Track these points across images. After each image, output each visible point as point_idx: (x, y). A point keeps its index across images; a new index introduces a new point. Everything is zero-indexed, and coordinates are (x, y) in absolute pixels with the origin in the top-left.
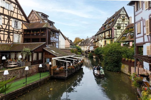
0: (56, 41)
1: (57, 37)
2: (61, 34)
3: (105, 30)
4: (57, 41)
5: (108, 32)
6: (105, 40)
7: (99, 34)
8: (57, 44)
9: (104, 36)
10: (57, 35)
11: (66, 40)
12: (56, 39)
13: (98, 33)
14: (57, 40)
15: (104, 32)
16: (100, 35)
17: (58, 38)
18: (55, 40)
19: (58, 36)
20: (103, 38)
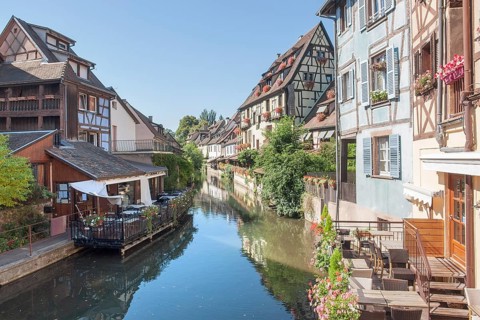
0: (100, 127)
1: (105, 114)
2: (118, 104)
3: (269, 93)
4: (105, 128)
5: (277, 98)
6: (268, 124)
7: (251, 105)
8: (105, 137)
9: (264, 111)
10: (104, 107)
11: (137, 122)
12: (99, 118)
13: (249, 103)
14: (105, 123)
15: (267, 98)
16: (255, 107)
17: (109, 118)
18: (98, 124)
19: (109, 108)
20: (262, 118)
